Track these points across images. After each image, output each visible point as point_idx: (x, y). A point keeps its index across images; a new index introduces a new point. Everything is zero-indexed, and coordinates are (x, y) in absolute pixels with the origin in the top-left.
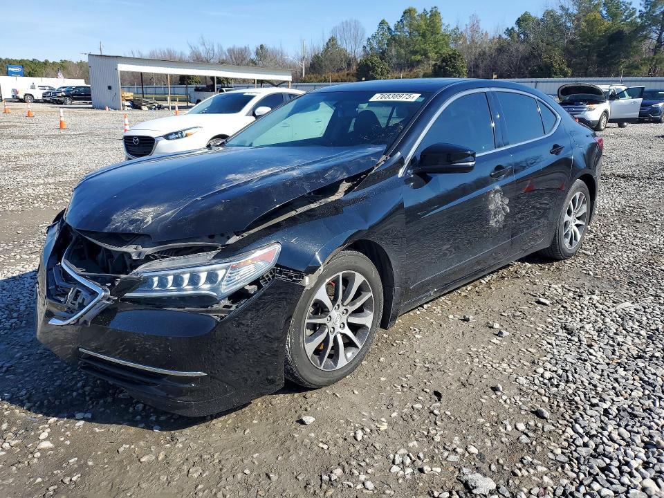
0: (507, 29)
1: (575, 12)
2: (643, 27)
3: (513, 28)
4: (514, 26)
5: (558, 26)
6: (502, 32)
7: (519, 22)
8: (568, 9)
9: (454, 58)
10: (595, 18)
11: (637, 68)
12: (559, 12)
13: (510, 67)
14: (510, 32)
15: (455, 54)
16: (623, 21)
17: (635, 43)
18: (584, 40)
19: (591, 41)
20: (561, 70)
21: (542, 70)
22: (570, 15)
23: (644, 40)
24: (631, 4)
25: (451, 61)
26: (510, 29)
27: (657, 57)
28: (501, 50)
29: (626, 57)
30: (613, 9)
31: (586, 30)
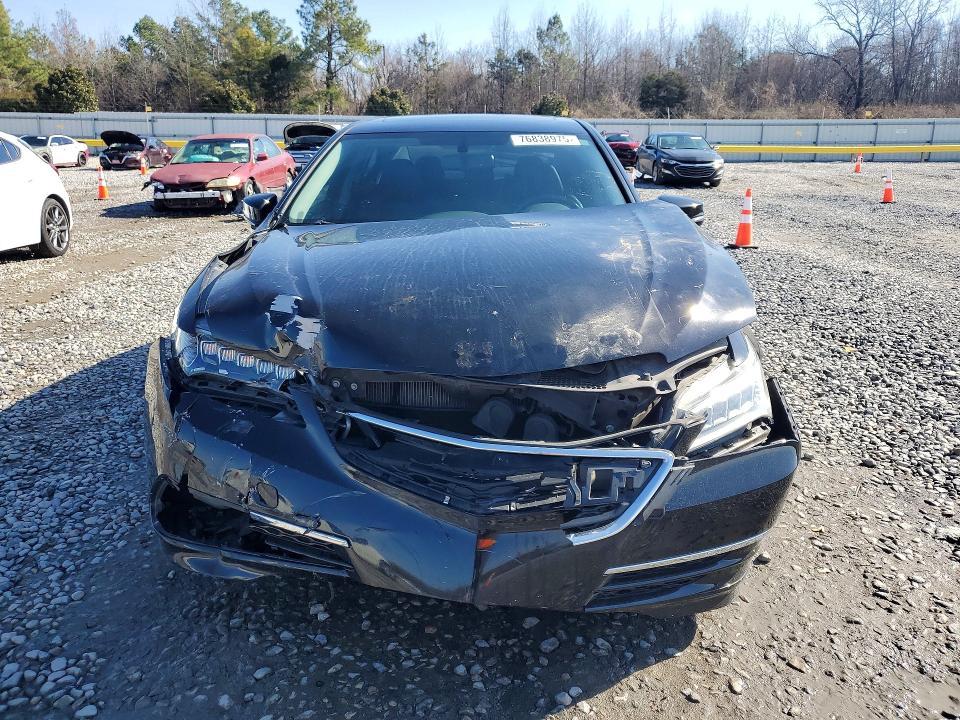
0: (123, 39)
1: (219, 25)
2: (308, 53)
3: (130, 38)
4: (132, 34)
5: (200, 41)
6: (115, 42)
7: (138, 29)
8: (208, 20)
9: (71, 78)
10: (248, 37)
11: (312, 103)
12: (196, 23)
13: (145, 95)
14: (128, 42)
15: (71, 71)
16: (279, 42)
17: (302, 73)
18: (240, 64)
19: (249, 65)
20: (243, 103)
21: (216, 102)
22: (213, 29)
23: (311, 69)
24: (284, 21)
25: (66, 82)
26: (126, 37)
27: (331, 91)
28: (124, 69)
29: (296, 89)
30: (265, 27)
31: (240, 50)
